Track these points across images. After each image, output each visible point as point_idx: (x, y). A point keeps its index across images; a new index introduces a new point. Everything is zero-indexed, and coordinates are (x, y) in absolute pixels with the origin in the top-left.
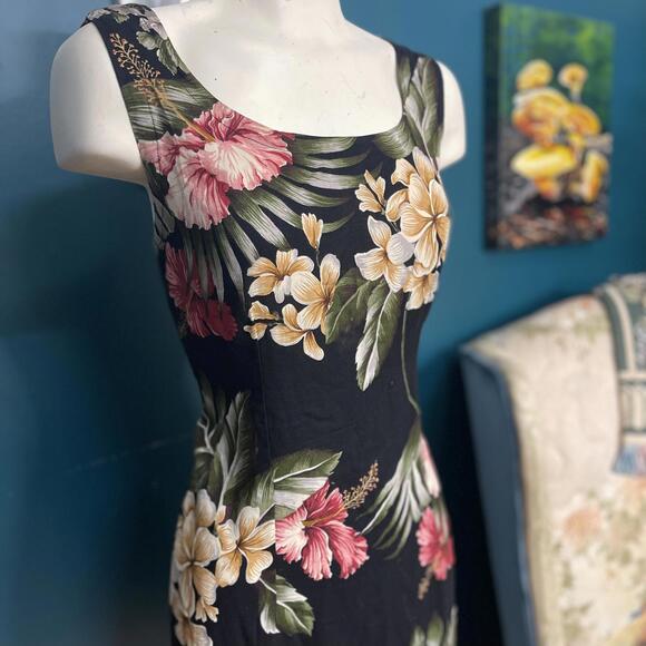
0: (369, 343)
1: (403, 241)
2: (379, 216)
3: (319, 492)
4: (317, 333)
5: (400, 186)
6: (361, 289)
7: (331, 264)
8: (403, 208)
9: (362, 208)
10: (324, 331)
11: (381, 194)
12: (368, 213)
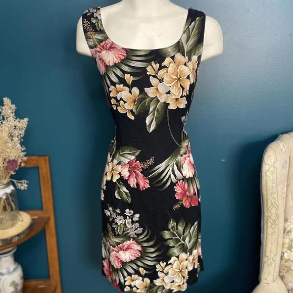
0: (152, 117)
1: (165, 85)
2: (155, 77)
3: (133, 160)
4: (131, 111)
5: (165, 67)
6: (148, 100)
7: (136, 90)
8: (165, 74)
9: (148, 73)
10: (134, 110)
11: (156, 69)
12: (150, 75)
